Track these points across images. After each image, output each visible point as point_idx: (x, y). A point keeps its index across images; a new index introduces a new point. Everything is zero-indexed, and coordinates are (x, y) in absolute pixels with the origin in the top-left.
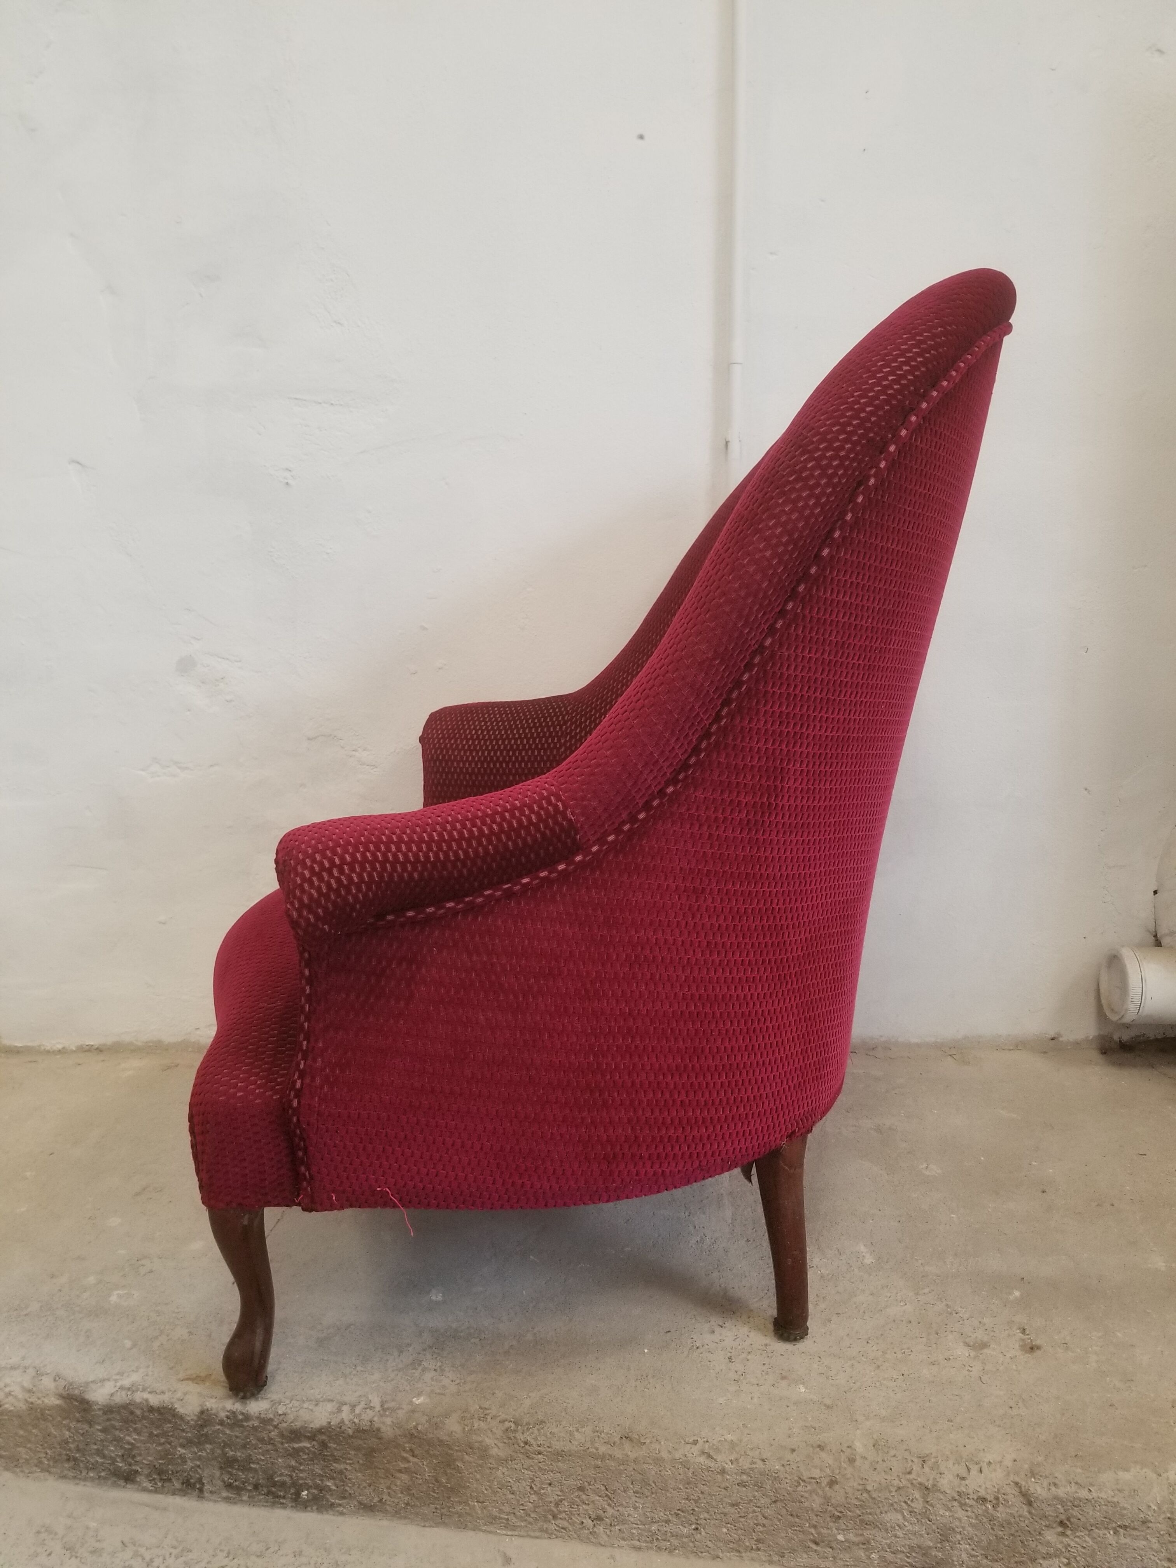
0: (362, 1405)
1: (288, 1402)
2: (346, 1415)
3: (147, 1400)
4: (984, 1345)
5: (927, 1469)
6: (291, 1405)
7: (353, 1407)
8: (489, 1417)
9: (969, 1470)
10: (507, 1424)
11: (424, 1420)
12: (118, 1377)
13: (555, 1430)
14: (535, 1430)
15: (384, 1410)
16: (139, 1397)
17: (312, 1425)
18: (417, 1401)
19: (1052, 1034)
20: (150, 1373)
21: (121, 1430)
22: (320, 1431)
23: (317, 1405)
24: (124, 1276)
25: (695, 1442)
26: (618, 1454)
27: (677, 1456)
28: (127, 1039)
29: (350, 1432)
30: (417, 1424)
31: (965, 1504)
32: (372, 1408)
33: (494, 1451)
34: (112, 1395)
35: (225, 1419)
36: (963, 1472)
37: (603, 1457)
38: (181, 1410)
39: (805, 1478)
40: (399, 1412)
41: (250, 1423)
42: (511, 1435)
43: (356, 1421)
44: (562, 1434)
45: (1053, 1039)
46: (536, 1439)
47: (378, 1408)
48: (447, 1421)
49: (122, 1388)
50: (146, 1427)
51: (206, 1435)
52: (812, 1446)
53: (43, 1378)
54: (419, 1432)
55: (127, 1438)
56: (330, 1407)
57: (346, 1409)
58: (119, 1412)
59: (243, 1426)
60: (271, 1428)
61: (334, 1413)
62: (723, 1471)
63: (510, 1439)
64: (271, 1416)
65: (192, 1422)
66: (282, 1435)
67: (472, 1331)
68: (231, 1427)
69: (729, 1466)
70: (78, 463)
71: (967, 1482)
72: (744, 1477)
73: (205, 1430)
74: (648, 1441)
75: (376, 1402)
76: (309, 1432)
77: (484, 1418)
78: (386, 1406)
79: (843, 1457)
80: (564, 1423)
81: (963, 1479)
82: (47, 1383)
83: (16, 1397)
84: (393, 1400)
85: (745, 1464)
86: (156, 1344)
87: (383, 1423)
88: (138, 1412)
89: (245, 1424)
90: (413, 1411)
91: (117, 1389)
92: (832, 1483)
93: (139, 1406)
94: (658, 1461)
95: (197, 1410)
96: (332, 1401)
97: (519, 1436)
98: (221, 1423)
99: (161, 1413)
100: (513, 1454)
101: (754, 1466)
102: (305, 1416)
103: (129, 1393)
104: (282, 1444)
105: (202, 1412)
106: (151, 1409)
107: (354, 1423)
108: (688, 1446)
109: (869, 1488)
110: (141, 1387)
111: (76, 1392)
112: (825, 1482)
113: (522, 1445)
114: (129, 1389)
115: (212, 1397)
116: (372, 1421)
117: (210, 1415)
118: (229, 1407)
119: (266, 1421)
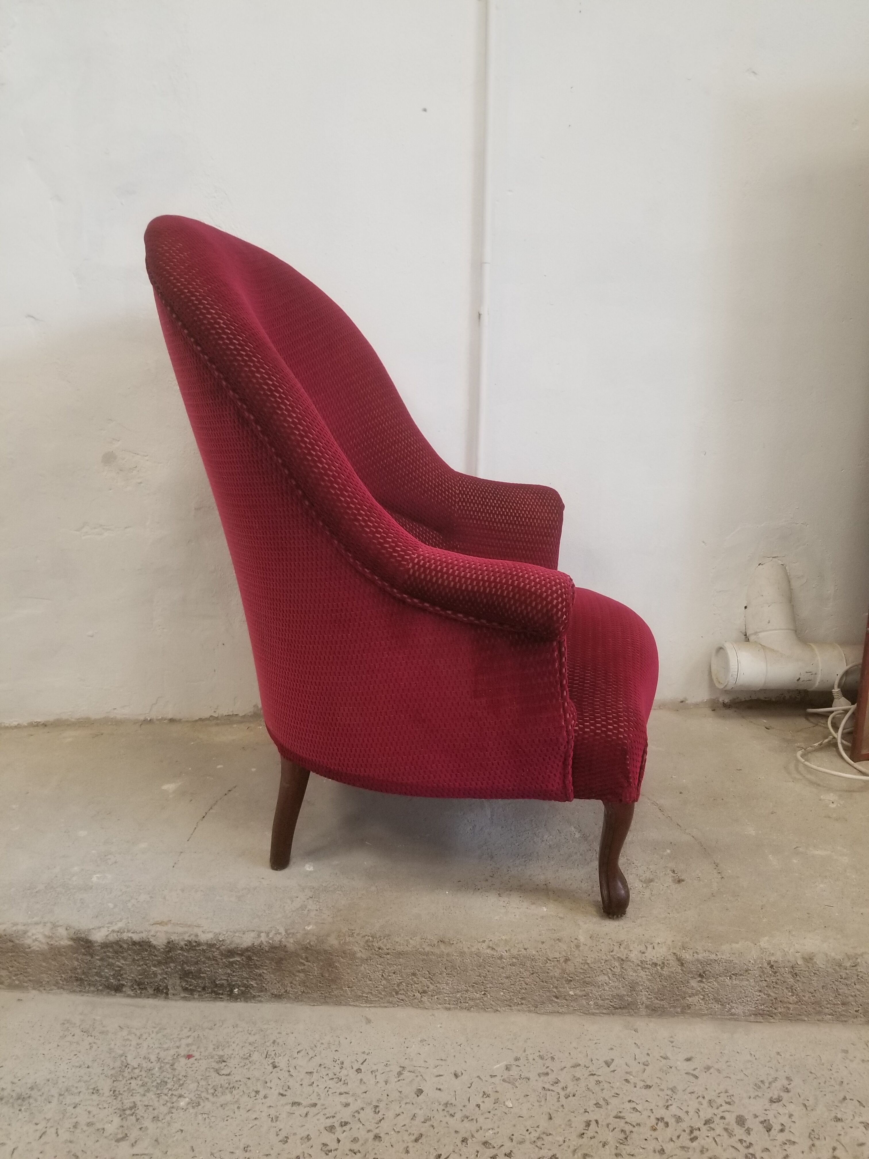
0: (273, 932)
1: (225, 933)
2: (263, 938)
3: (131, 938)
4: (651, 881)
5: (622, 949)
6: (226, 935)
7: (268, 934)
8: (355, 935)
9: (646, 947)
10: (367, 938)
11: (314, 938)
12: (109, 925)
13: (397, 940)
14: (385, 940)
15: (288, 934)
16: (125, 936)
17: (241, 946)
18: (309, 928)
19: (682, 699)
20: (130, 922)
21: (113, 958)
22: (247, 950)
23: (244, 934)
24: (98, 866)
25: (484, 941)
26: (437, 951)
27: (473, 950)
28: (64, 717)
30: (310, 941)
31: (645, 968)
32: (280, 934)
33: (359, 955)
34: (107, 936)
35: (184, 946)
36: (643, 949)
37: (427, 954)
38: (154, 942)
39: (550, 958)
40: (298, 934)
41: (201, 948)
42: (370, 944)
43: (271, 941)
44: (402, 942)
45: (682, 702)
46: (385, 946)
47: (284, 933)
48: (329, 938)
49: (113, 931)
50: (130, 955)
51: (171, 957)
52: (554, 940)
53: (59, 928)
54: (311, 946)
55: (117, 963)
56: (252, 935)
57: (263, 935)
58: (112, 947)
59: (196, 950)
60: (215, 950)
61: (256, 938)
62: (501, 958)
63: (369, 946)
64: (215, 942)
65: (162, 950)
66: (222, 954)
67: (336, 887)
68: (188, 951)
69: (504, 954)
70: (32, 317)
71: (646, 955)
72: (514, 960)
73: (171, 954)
74: (455, 942)
75: (282, 930)
76: (240, 951)
77: (352, 935)
78: (289, 932)
79: (572, 945)
80: (402, 935)
81: (644, 953)
82: (62, 932)
83: (40, 942)
84: (293, 928)
85: (514, 952)
86: (130, 905)
87: (288, 942)
88: (125, 946)
89: (197, 948)
90: (306, 934)
91: (110, 932)
92: (567, 960)
93: (125, 941)
94: (462, 954)
95: (166, 941)
96: (254, 931)
97: (375, 944)
98: (182, 949)
99: (141, 946)
100: (371, 956)
101: (520, 953)
102: (237, 941)
103: (119, 934)
104: (222, 959)
105: (169, 943)
106: (134, 943)
107: (269, 943)
108: (480, 944)
109: (588, 962)
110: (126, 930)
111: (83, 935)
112: (562, 960)
113: (377, 949)
114: (118, 932)
115: (175, 933)
116: (280, 941)
117: (174, 944)
118: (186, 938)
119: (211, 946)
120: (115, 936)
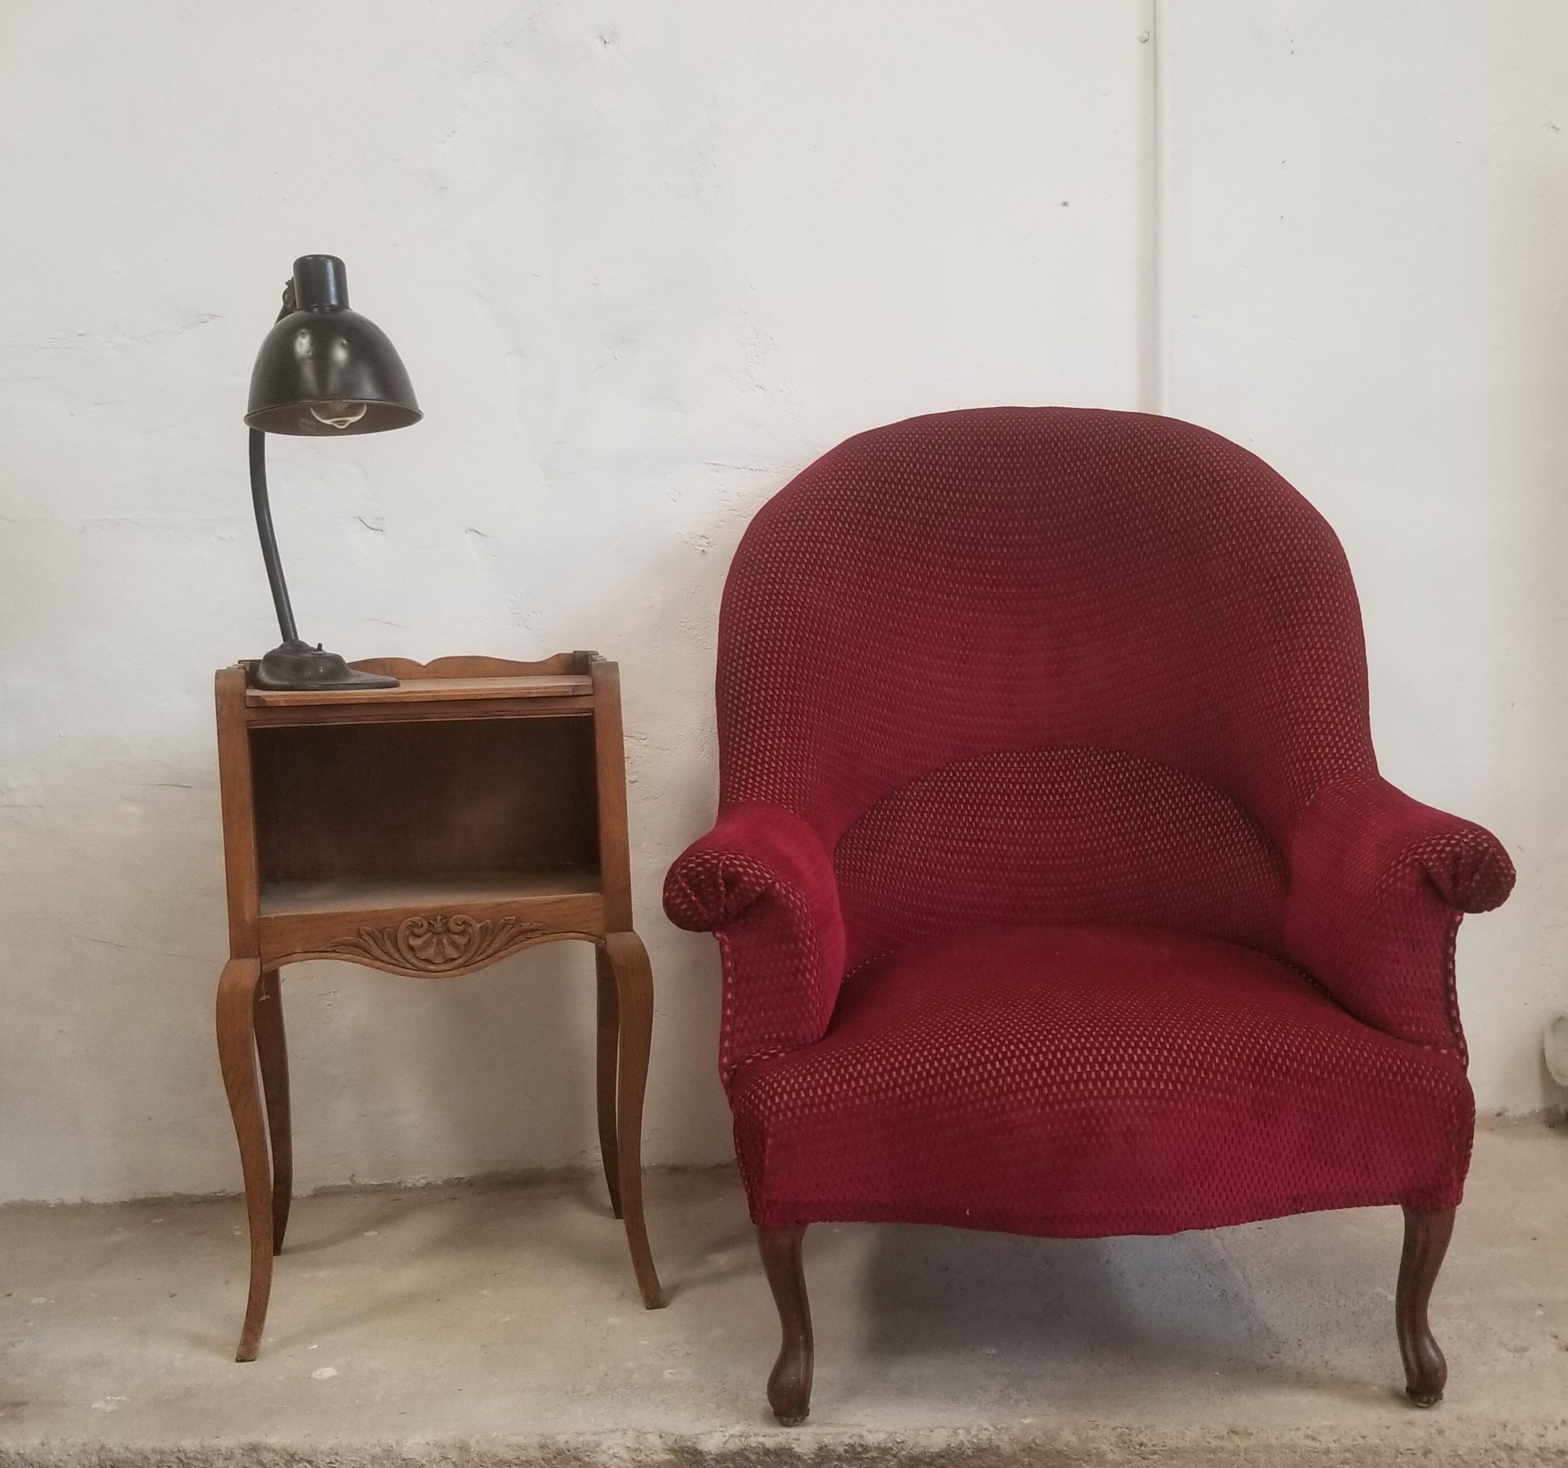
0: (975, 1429)
1: (901, 1434)
2: (963, 1438)
3: (763, 1444)
4: (1524, 1350)
5: (1509, 1433)
6: (906, 1436)
7: (968, 1431)
8: (1100, 1427)
9: (1546, 1428)
10: (1119, 1430)
11: (1040, 1434)
12: (722, 1429)
13: (1167, 1430)
14: (1149, 1432)
15: (999, 1430)
16: (753, 1442)
17: (932, 1450)
19: (1497, 1109)
20: (751, 1425)
22: (939, 1455)
26: (1229, 1446)
27: (1284, 1441)
29: (970, 1452)
30: (1035, 1438)
31: (1547, 1459)
32: (985, 1430)
33: (1110, 1456)
34: (725, 1443)
35: (844, 1454)
36: (1542, 1431)
37: (1214, 1451)
38: (797, 1450)
39: (1402, 1450)
40: (1012, 1431)
41: (869, 1455)
42: (1126, 1438)
43: (975, 1441)
45: (1499, 1115)
46: (1150, 1440)
47: (991, 1430)
49: (732, 1436)
52: (1403, 1424)
53: (648, 1436)
54: (1036, 1444)
56: (945, 1433)
57: (961, 1433)
58: (733, 1460)
59: (861, 1459)
60: (890, 1458)
61: (950, 1438)
62: (1327, 1451)
63: (1125, 1443)
64: (891, 1445)
65: (810, 1461)
68: (850, 1461)
69: (1333, 1446)
70: (475, 531)
71: (1546, 1438)
72: (1347, 1455)
74: (1254, 1432)
75: (987, 1426)
76: (930, 1457)
77: (1096, 1428)
78: (998, 1427)
79: (1433, 1430)
81: (1542, 1436)
82: (653, 1440)
83: (620, 1458)
84: (1003, 1423)
85: (1347, 1442)
87: (1002, 1441)
88: (753, 1457)
89: (864, 1456)
91: (727, 1438)
92: (1426, 1453)
93: (753, 1450)
94: (1268, 1448)
95: (816, 1447)
96: (945, 1428)
97: (1135, 1439)
98: (840, 1458)
99: (777, 1455)
100: (1129, 1457)
101: (1356, 1443)
102: (923, 1441)
103: (743, 1439)
105: (820, 1449)
106: (767, 1452)
107: (973, 1444)
108: (1293, 1433)
109: (1461, 1453)
111: (689, 1444)
112: (1419, 1453)
113: (1138, 1447)
114: (741, 1436)
115: (828, 1434)
116: (990, 1440)
117: (828, 1451)
118: (847, 1441)
119: (885, 1451)
120: (738, 1442)
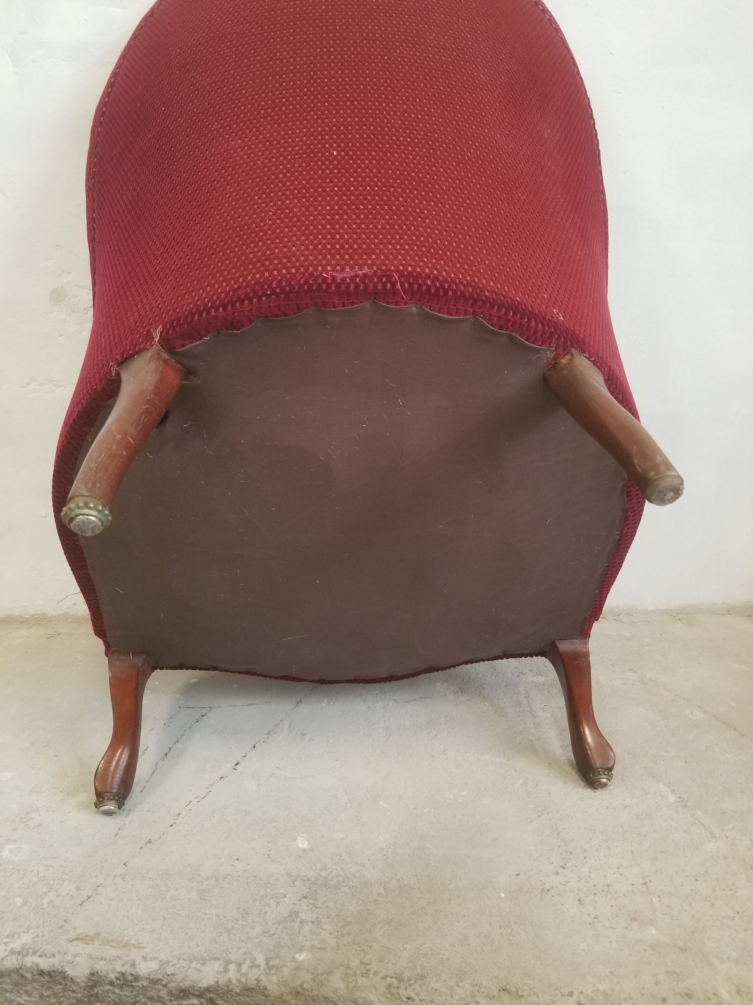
0: (248, 962)
1: (175, 961)
2: (232, 974)
3: (37, 965)
6: (178, 966)
7: (239, 965)
8: (371, 973)
10: (389, 980)
11: (309, 977)
12: (9, 940)
13: (436, 986)
14: (417, 986)
15: (270, 968)
16: (29, 961)
17: (200, 985)
18: (301, 957)
20: (40, 934)
21: (11, 992)
22: (208, 990)
23: (204, 964)
24: (15, 829)
25: (571, 994)
28: (17, 612)
29: (238, 990)
30: (303, 983)
32: (258, 966)
35: (115, 980)
38: (70, 972)
40: (284, 969)
41: (140, 984)
42: (394, 991)
43: (243, 980)
44: (443, 989)
46: (418, 995)
47: (263, 966)
48: (331, 978)
49: (12, 952)
50: (37, 989)
51: (97, 995)
52: (681, 995)
54: (305, 990)
55: (18, 999)
56: (217, 966)
57: (232, 967)
58: (9, 976)
59: (132, 986)
60: (160, 987)
61: (221, 973)
63: (393, 994)
64: (161, 977)
65: (83, 984)
66: (171, 994)
67: (340, 879)
68: (121, 987)
73: (95, 991)
74: (525, 994)
75: (261, 960)
76: (198, 991)
77: (366, 975)
78: (271, 963)
80: (443, 977)
84: (277, 957)
86: (45, 901)
87: (270, 981)
88: (29, 976)
89: (134, 984)
90: (297, 969)
91: (7, 953)
93: (28, 970)
95: (87, 972)
96: (218, 959)
97: (402, 992)
98: (111, 984)
99: (51, 977)
102: (193, 976)
103: (20, 957)
104: (171, 1001)
105: (92, 974)
106: (42, 973)
107: (242, 982)
110: (31, 950)
113: (405, 1000)
114: (19, 953)
115: (102, 959)
116: (258, 980)
117: (100, 977)
118: (119, 968)
119: (154, 982)
120: (15, 961)
